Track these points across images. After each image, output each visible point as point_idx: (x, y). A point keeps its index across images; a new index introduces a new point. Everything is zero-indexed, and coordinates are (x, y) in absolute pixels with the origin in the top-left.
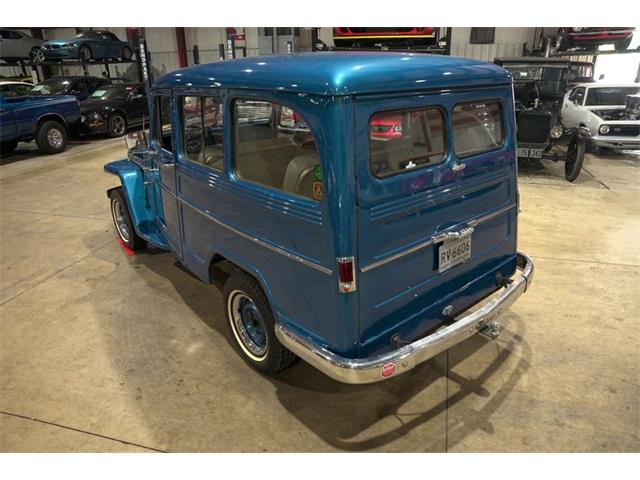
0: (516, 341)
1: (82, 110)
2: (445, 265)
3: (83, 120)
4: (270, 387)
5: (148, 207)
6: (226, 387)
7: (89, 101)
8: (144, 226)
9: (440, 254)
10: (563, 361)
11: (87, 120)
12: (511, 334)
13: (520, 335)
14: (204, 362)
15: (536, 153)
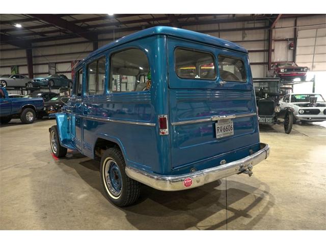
0: (265, 194)
1: (45, 105)
2: (219, 135)
3: (45, 109)
4: (123, 214)
5: (68, 132)
6: (97, 213)
7: (49, 102)
8: (65, 141)
9: (216, 128)
10: (294, 202)
11: (47, 110)
12: (262, 191)
13: (267, 191)
14: (87, 202)
15: (269, 120)
